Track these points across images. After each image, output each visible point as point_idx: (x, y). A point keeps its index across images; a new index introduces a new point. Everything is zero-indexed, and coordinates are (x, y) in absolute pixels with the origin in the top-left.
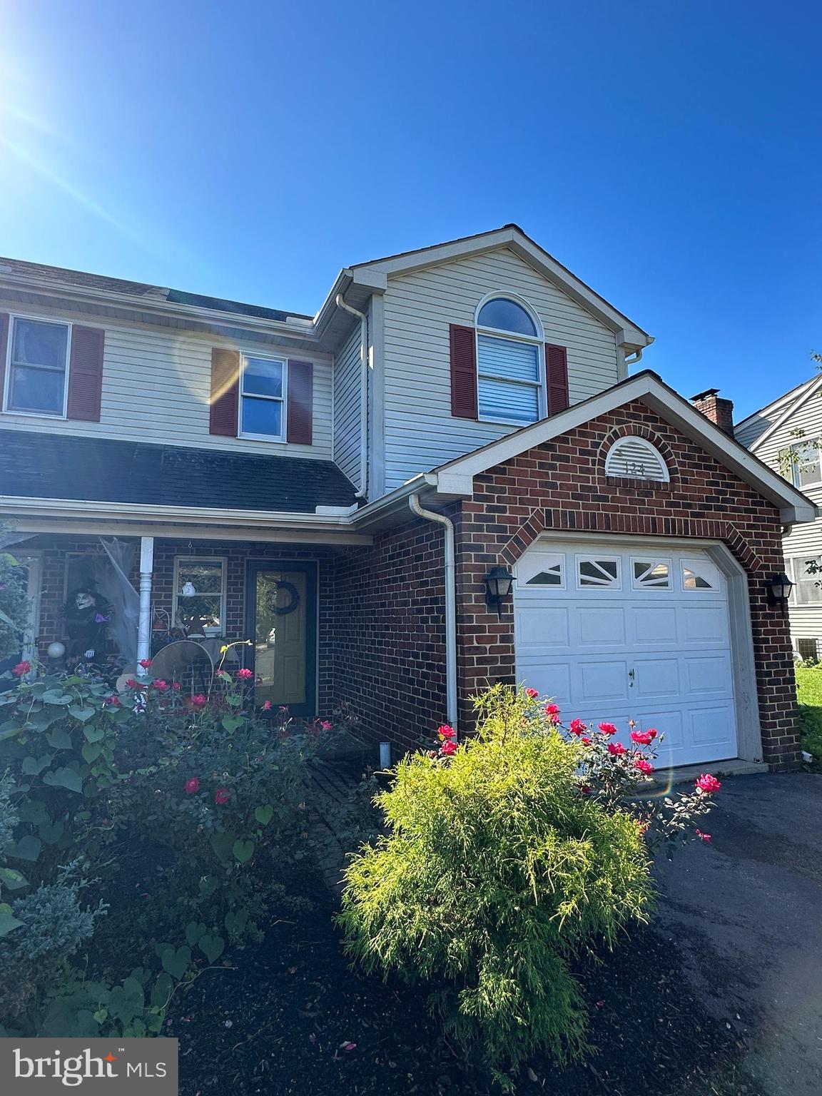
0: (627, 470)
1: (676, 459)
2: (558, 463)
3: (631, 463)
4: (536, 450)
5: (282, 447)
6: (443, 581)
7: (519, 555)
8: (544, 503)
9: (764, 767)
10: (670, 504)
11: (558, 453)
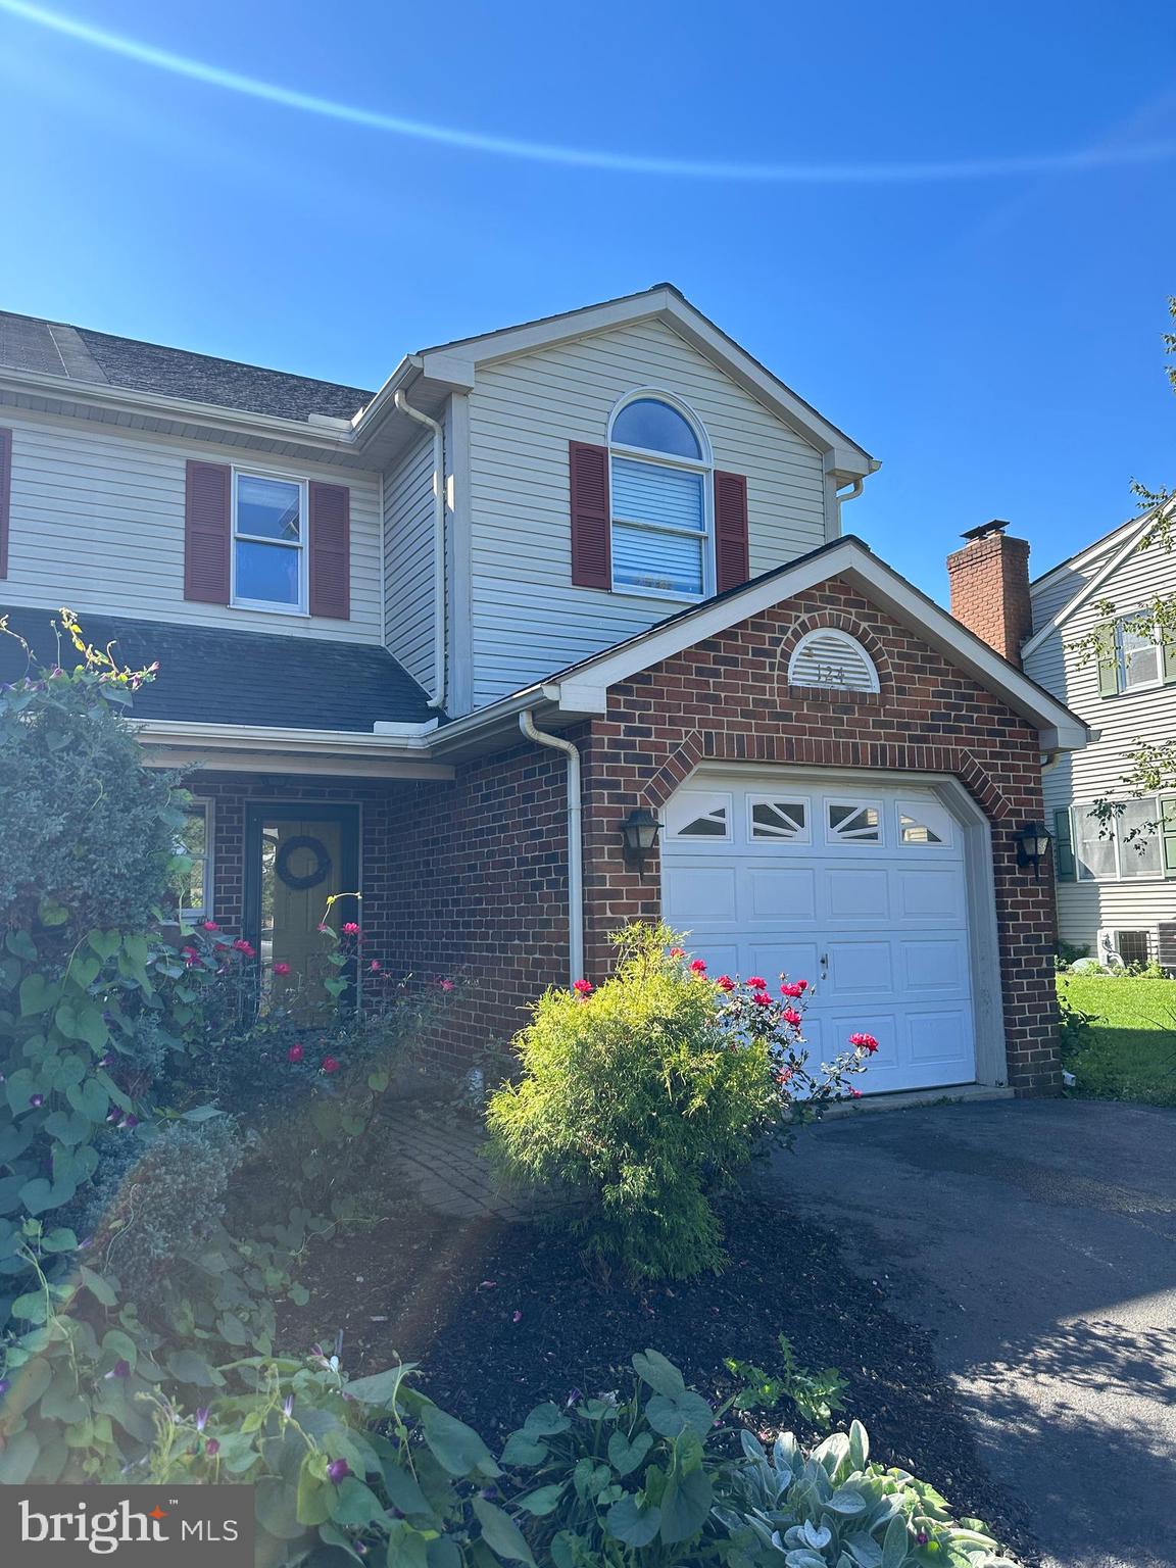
0: (819, 676)
1: (889, 661)
2: (722, 668)
3: (825, 666)
4: (693, 650)
5: (302, 623)
6: (565, 830)
7: (669, 794)
8: (703, 723)
9: (1008, 1092)
10: (878, 724)
11: (722, 654)
